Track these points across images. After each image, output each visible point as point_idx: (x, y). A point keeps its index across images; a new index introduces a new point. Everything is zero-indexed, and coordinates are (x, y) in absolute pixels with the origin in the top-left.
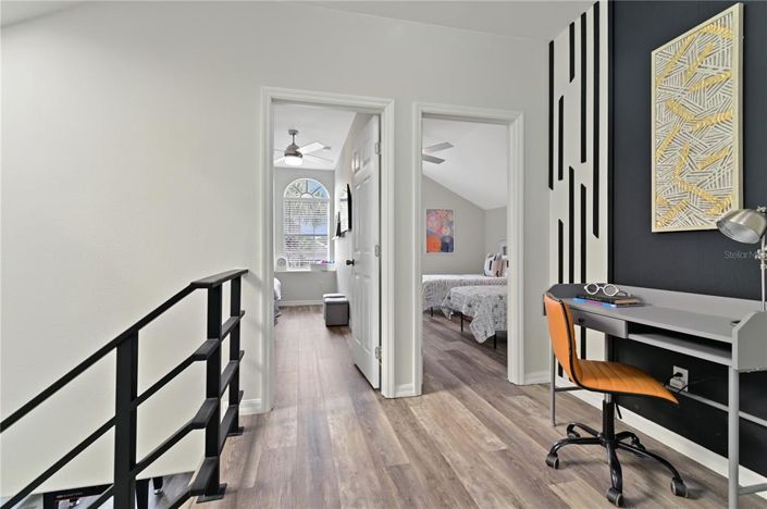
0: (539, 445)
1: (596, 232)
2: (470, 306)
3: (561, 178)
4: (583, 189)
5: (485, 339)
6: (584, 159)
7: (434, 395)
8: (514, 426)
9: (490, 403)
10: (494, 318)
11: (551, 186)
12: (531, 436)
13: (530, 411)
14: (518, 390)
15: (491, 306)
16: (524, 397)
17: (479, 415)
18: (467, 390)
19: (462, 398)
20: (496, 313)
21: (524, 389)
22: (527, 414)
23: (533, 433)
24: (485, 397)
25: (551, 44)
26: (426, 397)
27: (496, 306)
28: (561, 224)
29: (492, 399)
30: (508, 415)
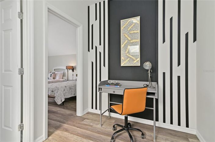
0: (104, 136)
1: (104, 65)
2: (52, 91)
3: (92, 49)
4: (100, 53)
5: (61, 103)
6: (100, 44)
7: (53, 135)
8: (92, 133)
9: (78, 127)
10: (64, 94)
11: (89, 51)
12: (99, 134)
13: (91, 124)
14: (82, 118)
15: (63, 90)
16: (86, 120)
17: (78, 135)
18: (65, 126)
19: (67, 130)
20: (64, 92)
21: (84, 117)
22: (92, 126)
23: (98, 132)
24: (74, 126)
25: (89, 7)
26: (50, 138)
27: (64, 90)
28: (92, 63)
29: (77, 125)
30: (87, 129)
